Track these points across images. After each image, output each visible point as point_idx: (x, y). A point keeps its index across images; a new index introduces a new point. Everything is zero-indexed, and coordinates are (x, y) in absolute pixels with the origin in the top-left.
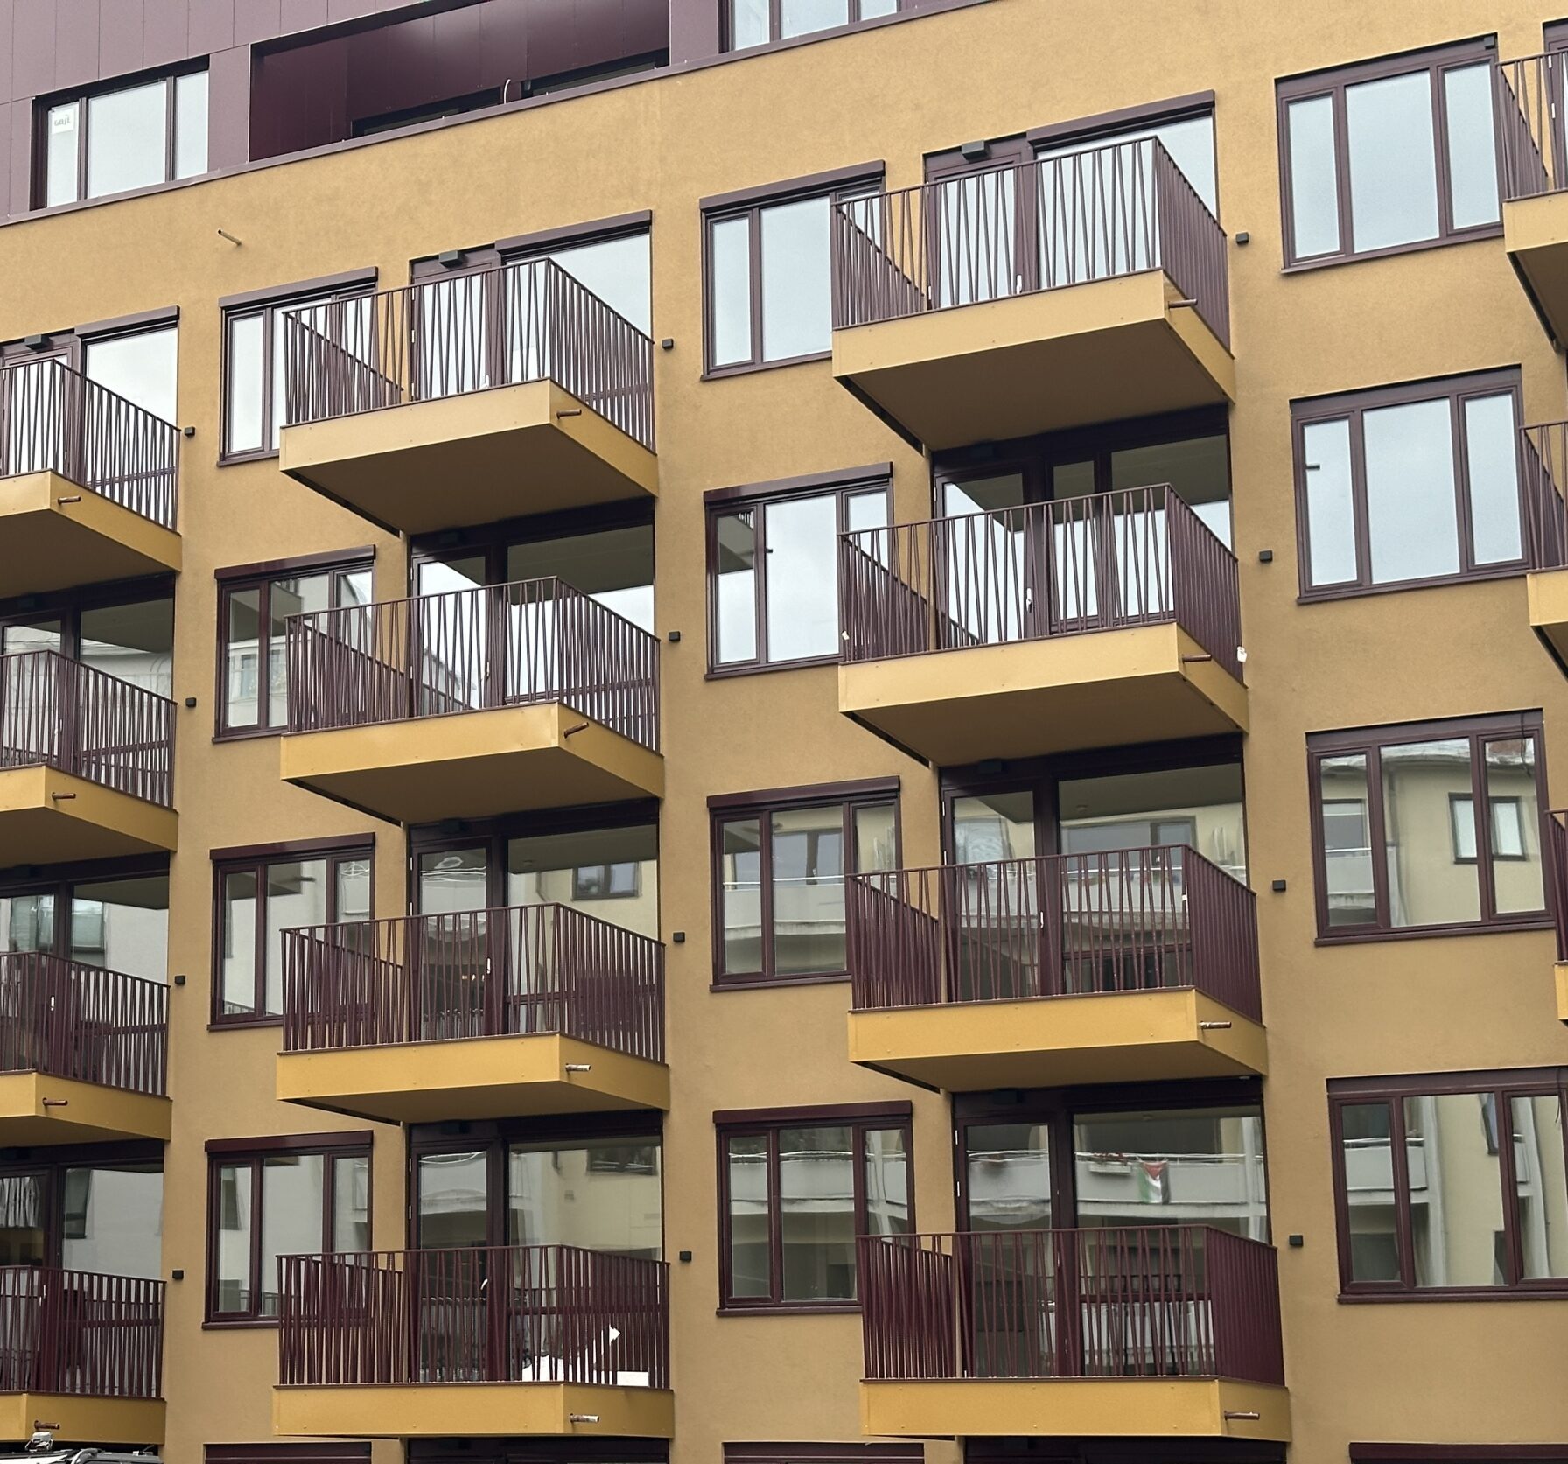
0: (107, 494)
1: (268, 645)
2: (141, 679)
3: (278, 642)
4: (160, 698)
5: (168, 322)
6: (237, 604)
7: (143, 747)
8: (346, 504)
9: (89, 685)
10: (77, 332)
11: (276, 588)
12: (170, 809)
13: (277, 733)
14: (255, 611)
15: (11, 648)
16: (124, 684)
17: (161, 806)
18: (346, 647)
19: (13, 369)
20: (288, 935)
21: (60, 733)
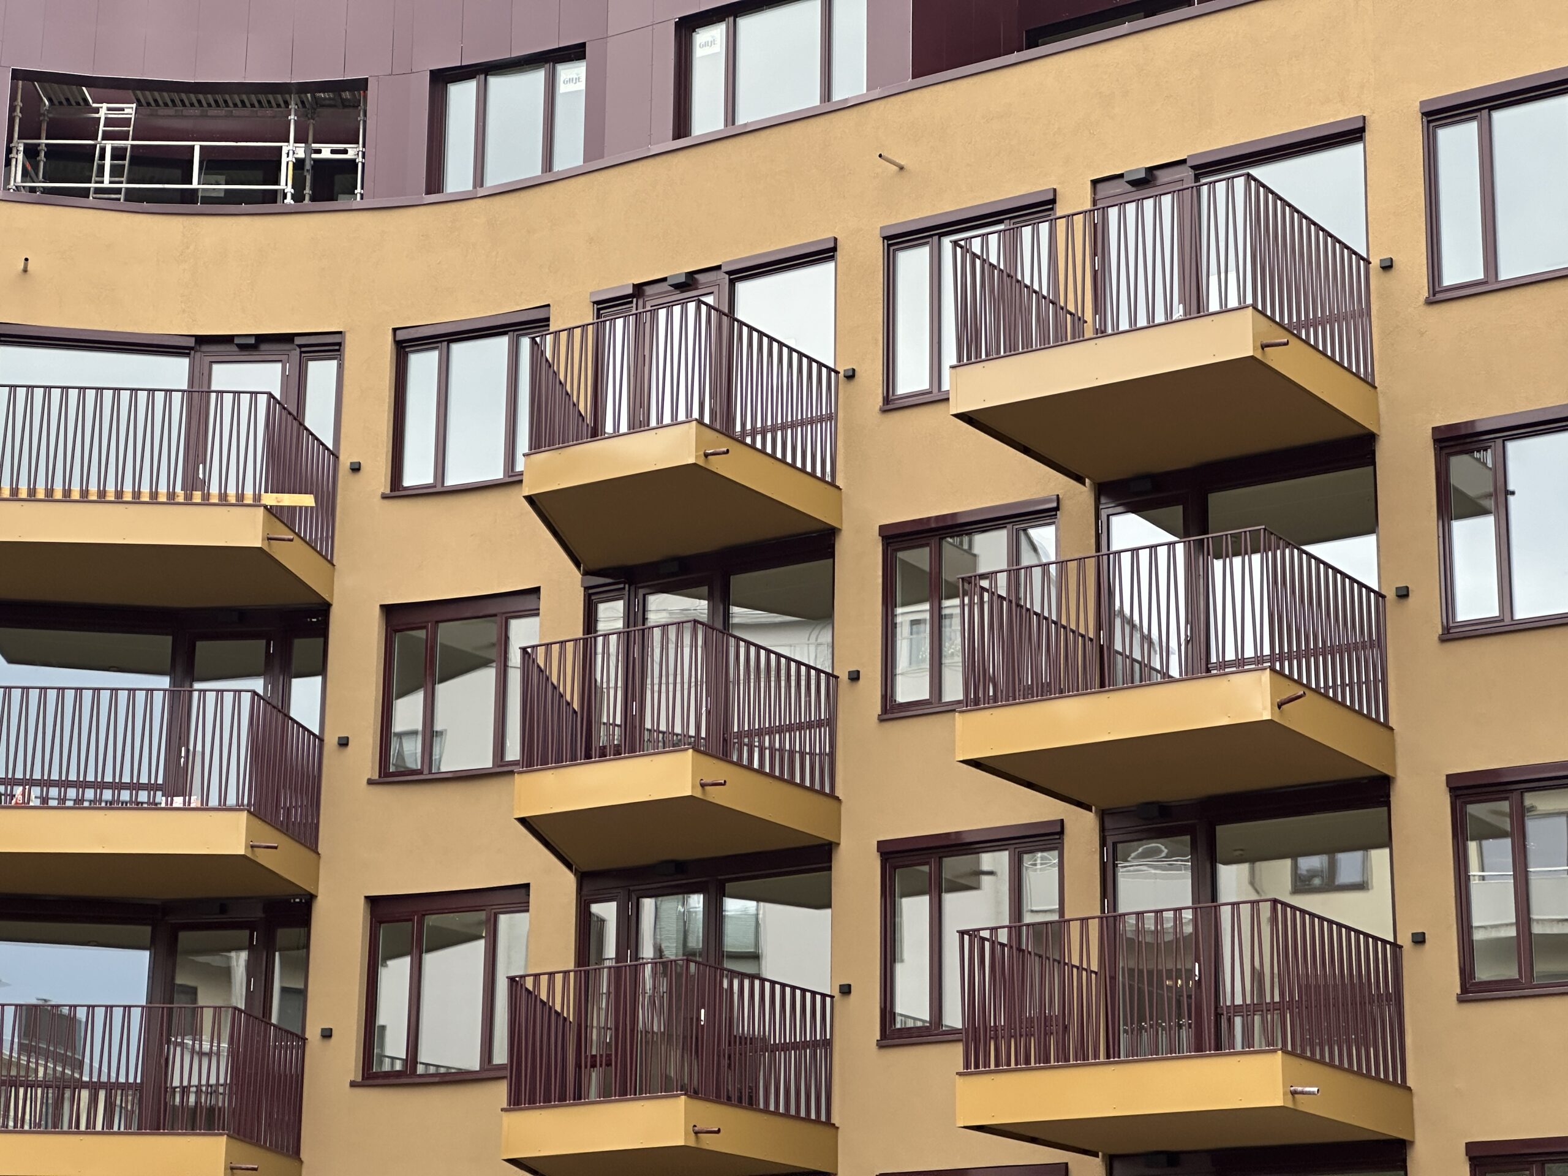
0: (759, 445)
1: (940, 608)
2: (798, 649)
3: (951, 606)
4: (819, 671)
5: (825, 254)
6: (903, 562)
7: (800, 727)
8: (1026, 451)
9: (739, 657)
10: (724, 269)
11: (948, 545)
12: (832, 796)
13: (951, 708)
14: (923, 571)
15: (653, 618)
16: (779, 656)
17: (821, 792)
18: (1028, 610)
19: (654, 312)
20: (966, 937)
21: (708, 713)
